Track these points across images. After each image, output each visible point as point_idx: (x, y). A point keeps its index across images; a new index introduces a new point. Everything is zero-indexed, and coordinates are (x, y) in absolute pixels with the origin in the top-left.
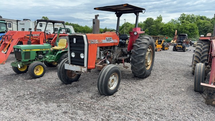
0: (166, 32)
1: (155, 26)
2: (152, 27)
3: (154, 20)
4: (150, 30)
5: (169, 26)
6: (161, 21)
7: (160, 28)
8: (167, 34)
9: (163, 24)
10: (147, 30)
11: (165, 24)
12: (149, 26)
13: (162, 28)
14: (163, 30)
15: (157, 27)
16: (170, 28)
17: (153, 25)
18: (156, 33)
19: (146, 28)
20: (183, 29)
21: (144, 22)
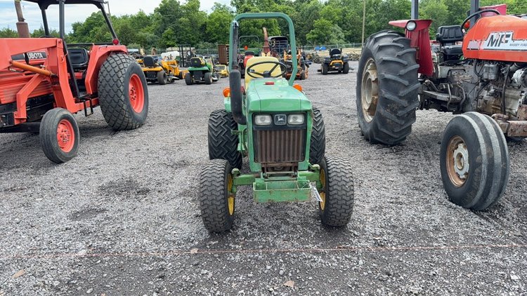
0: (215, 34)
1: (187, 19)
2: (181, 23)
3: (181, 4)
4: (176, 29)
5: (219, 19)
6: (199, 7)
7: (200, 25)
8: (219, 39)
9: (203, 14)
10: (169, 30)
11: (209, 14)
12: (172, 21)
13: (204, 26)
14: (208, 29)
15: (193, 23)
16: (221, 25)
17: (182, 19)
18: (193, 39)
19: (165, 26)
20: (250, 26)
21: (157, 10)
